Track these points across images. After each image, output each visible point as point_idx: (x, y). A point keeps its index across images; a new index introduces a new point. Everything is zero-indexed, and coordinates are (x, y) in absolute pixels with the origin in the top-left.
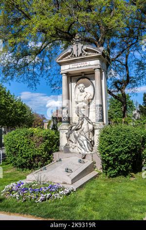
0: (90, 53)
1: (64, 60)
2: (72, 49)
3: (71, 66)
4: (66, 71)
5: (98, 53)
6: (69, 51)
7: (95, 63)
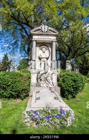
0: (52, 32)
1: (36, 33)
2: (42, 27)
3: (39, 37)
4: (36, 39)
5: (56, 33)
6: (40, 28)
7: (53, 38)
